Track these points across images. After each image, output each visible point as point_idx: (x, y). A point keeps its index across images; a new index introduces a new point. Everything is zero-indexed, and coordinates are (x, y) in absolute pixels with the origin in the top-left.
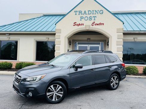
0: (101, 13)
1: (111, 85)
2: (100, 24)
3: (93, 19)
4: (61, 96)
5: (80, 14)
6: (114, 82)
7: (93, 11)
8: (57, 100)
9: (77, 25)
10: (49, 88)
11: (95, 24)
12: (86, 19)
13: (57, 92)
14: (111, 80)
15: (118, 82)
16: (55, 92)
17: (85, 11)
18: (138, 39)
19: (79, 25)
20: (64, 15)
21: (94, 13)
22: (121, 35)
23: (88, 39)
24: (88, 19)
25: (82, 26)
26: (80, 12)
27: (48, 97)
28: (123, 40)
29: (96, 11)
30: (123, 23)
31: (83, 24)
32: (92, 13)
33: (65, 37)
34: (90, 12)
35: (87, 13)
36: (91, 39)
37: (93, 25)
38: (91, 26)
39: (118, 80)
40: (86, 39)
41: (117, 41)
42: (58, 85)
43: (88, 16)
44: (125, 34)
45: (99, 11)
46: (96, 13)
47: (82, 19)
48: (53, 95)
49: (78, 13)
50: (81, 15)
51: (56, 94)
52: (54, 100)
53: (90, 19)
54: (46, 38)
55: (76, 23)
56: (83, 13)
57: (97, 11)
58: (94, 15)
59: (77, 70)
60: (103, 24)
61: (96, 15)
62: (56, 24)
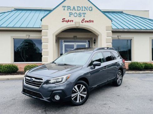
0: (91, 10)
1: (118, 81)
2: (90, 21)
3: (83, 15)
4: (85, 96)
5: (69, 9)
6: (119, 78)
7: (82, 7)
8: (81, 101)
9: (66, 21)
10: (74, 89)
11: (85, 21)
12: (76, 15)
13: (81, 93)
14: (117, 77)
15: (121, 78)
16: (78, 92)
17: (74, 7)
18: (121, 36)
19: (68, 21)
20: (50, 11)
21: (84, 9)
22: (110, 33)
23: (74, 37)
24: (78, 16)
25: (71, 23)
26: (69, 7)
27: (73, 99)
28: (112, 38)
29: (85, 7)
30: (112, 21)
31: (73, 21)
32: (81, 9)
33: (53, 34)
34: (79, 9)
35: (76, 9)
36: (77, 37)
37: (83, 22)
38: (81, 23)
39: (121, 76)
40: (73, 37)
41: (106, 39)
42: (82, 85)
43: (78, 12)
44: (113, 32)
45: (88, 8)
46: (86, 10)
47: (71, 15)
48: (77, 97)
49: (66, 9)
50: (69, 11)
51: (80, 95)
52: (78, 101)
53: (80, 16)
54: (26, 35)
55: (65, 19)
56: (72, 8)
57: (87, 8)
58: (84, 12)
59: (94, 68)
60: (93, 21)
61: (86, 12)
62: (41, 20)
